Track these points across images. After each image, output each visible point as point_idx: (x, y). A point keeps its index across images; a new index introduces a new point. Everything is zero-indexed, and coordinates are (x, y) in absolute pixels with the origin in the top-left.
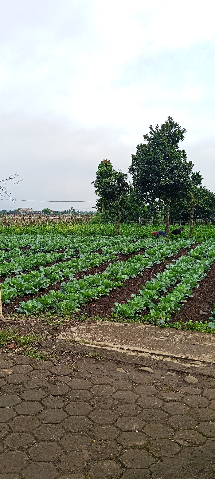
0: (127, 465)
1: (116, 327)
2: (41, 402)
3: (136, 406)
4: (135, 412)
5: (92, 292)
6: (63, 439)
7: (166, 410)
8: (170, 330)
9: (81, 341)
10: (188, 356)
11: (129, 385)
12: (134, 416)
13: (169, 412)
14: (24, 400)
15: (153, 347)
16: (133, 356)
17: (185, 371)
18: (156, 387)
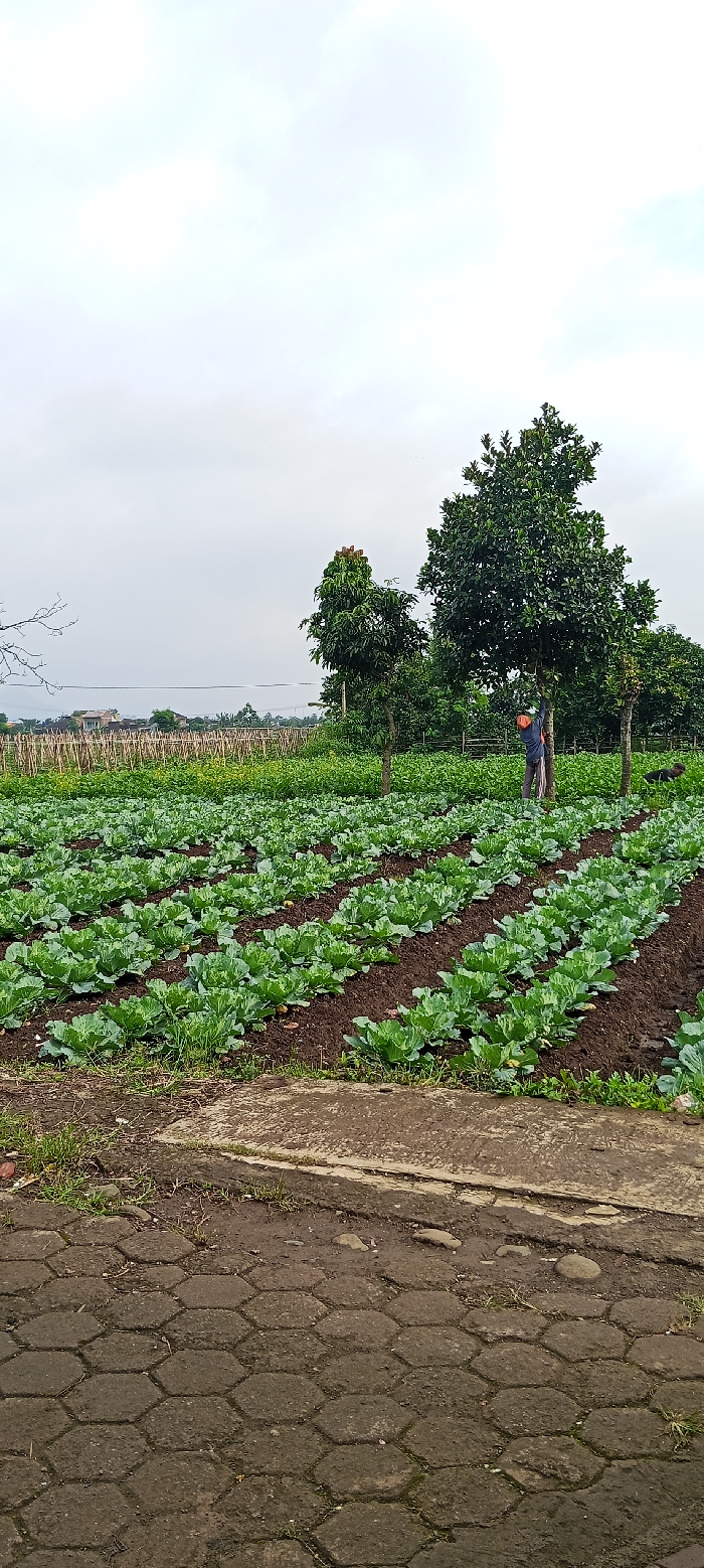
0: (336, 1555)
1: (353, 1099)
2: (79, 1350)
3: (389, 1358)
4: (382, 1379)
5: (288, 985)
6: (139, 1475)
7: (481, 1369)
8: (527, 1102)
9: (231, 1149)
10: (577, 1189)
11: (374, 1289)
12: (379, 1390)
13: (494, 1376)
14: (27, 1347)
15: (466, 1163)
16: (398, 1196)
17: (562, 1241)
18: (461, 1295)
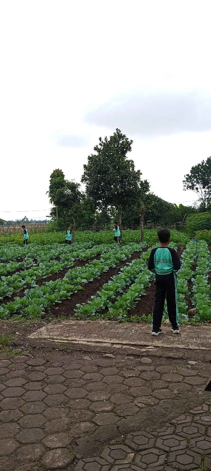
0: (98, 424)
1: (80, 325)
2: (23, 386)
3: (102, 383)
4: (102, 387)
5: (55, 296)
6: (45, 412)
7: (126, 384)
8: (127, 323)
9: (50, 338)
10: (143, 343)
11: (96, 369)
12: (101, 390)
13: (129, 385)
14: (8, 387)
15: (113, 338)
16: (97, 347)
17: (141, 355)
18: (118, 368)
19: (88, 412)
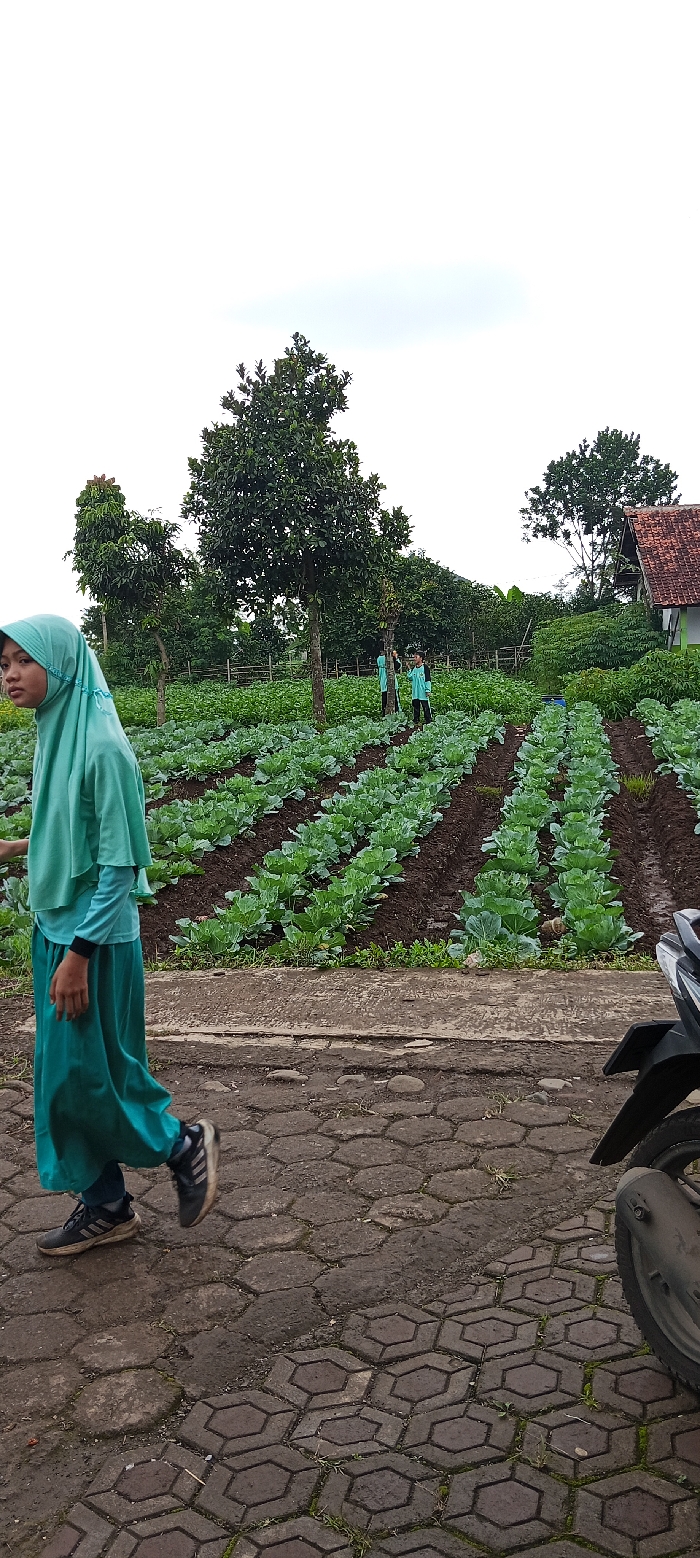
0: (255, 1287)
1: (192, 983)
2: (4, 1185)
3: (267, 1160)
4: (264, 1174)
7: (343, 1158)
8: (345, 972)
10: (397, 1030)
11: (243, 1117)
12: (263, 1182)
13: (353, 1161)
15: (300, 1020)
16: (248, 1049)
17: (390, 1067)
18: (316, 1112)
19: (221, 1253)
